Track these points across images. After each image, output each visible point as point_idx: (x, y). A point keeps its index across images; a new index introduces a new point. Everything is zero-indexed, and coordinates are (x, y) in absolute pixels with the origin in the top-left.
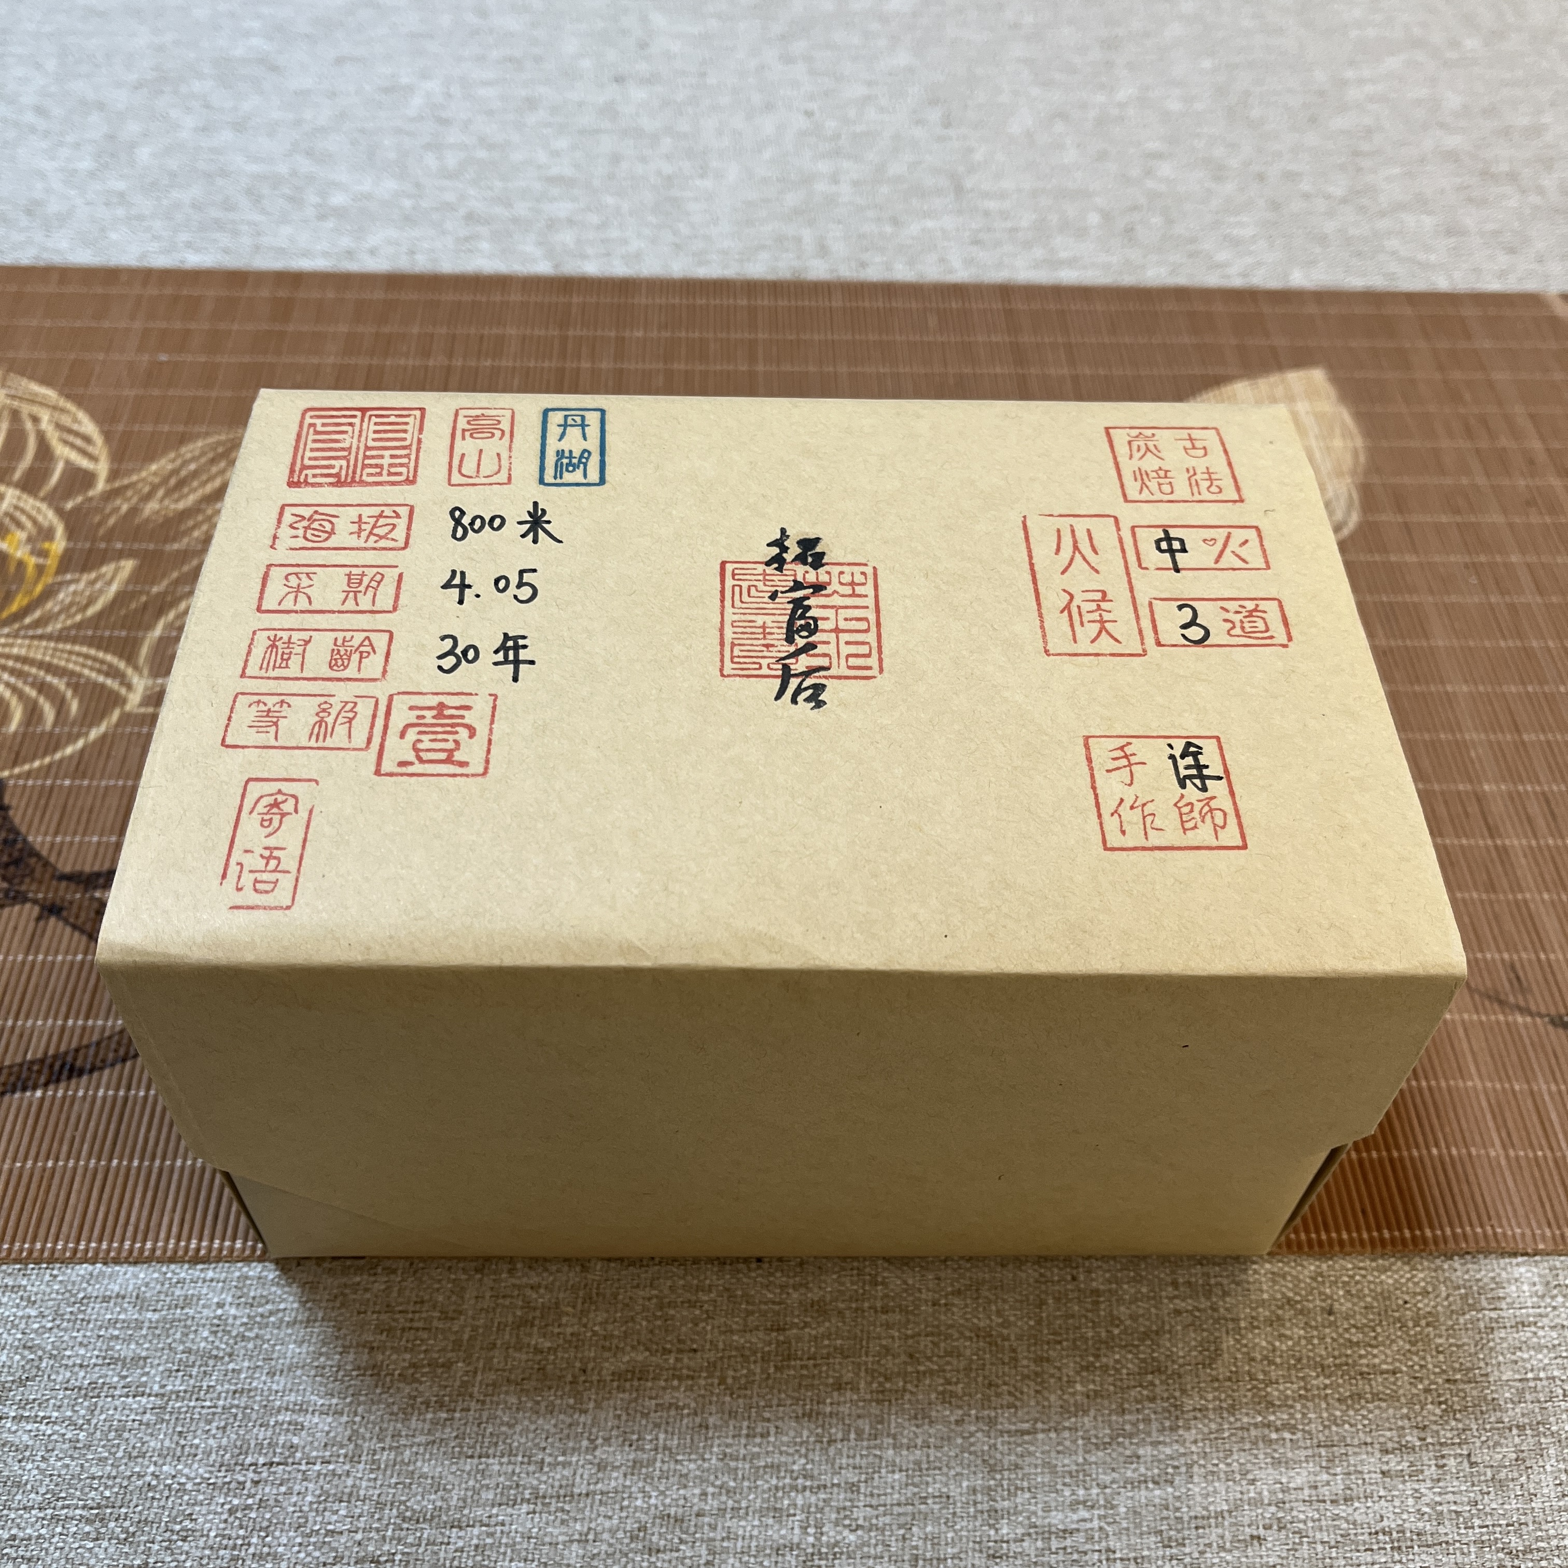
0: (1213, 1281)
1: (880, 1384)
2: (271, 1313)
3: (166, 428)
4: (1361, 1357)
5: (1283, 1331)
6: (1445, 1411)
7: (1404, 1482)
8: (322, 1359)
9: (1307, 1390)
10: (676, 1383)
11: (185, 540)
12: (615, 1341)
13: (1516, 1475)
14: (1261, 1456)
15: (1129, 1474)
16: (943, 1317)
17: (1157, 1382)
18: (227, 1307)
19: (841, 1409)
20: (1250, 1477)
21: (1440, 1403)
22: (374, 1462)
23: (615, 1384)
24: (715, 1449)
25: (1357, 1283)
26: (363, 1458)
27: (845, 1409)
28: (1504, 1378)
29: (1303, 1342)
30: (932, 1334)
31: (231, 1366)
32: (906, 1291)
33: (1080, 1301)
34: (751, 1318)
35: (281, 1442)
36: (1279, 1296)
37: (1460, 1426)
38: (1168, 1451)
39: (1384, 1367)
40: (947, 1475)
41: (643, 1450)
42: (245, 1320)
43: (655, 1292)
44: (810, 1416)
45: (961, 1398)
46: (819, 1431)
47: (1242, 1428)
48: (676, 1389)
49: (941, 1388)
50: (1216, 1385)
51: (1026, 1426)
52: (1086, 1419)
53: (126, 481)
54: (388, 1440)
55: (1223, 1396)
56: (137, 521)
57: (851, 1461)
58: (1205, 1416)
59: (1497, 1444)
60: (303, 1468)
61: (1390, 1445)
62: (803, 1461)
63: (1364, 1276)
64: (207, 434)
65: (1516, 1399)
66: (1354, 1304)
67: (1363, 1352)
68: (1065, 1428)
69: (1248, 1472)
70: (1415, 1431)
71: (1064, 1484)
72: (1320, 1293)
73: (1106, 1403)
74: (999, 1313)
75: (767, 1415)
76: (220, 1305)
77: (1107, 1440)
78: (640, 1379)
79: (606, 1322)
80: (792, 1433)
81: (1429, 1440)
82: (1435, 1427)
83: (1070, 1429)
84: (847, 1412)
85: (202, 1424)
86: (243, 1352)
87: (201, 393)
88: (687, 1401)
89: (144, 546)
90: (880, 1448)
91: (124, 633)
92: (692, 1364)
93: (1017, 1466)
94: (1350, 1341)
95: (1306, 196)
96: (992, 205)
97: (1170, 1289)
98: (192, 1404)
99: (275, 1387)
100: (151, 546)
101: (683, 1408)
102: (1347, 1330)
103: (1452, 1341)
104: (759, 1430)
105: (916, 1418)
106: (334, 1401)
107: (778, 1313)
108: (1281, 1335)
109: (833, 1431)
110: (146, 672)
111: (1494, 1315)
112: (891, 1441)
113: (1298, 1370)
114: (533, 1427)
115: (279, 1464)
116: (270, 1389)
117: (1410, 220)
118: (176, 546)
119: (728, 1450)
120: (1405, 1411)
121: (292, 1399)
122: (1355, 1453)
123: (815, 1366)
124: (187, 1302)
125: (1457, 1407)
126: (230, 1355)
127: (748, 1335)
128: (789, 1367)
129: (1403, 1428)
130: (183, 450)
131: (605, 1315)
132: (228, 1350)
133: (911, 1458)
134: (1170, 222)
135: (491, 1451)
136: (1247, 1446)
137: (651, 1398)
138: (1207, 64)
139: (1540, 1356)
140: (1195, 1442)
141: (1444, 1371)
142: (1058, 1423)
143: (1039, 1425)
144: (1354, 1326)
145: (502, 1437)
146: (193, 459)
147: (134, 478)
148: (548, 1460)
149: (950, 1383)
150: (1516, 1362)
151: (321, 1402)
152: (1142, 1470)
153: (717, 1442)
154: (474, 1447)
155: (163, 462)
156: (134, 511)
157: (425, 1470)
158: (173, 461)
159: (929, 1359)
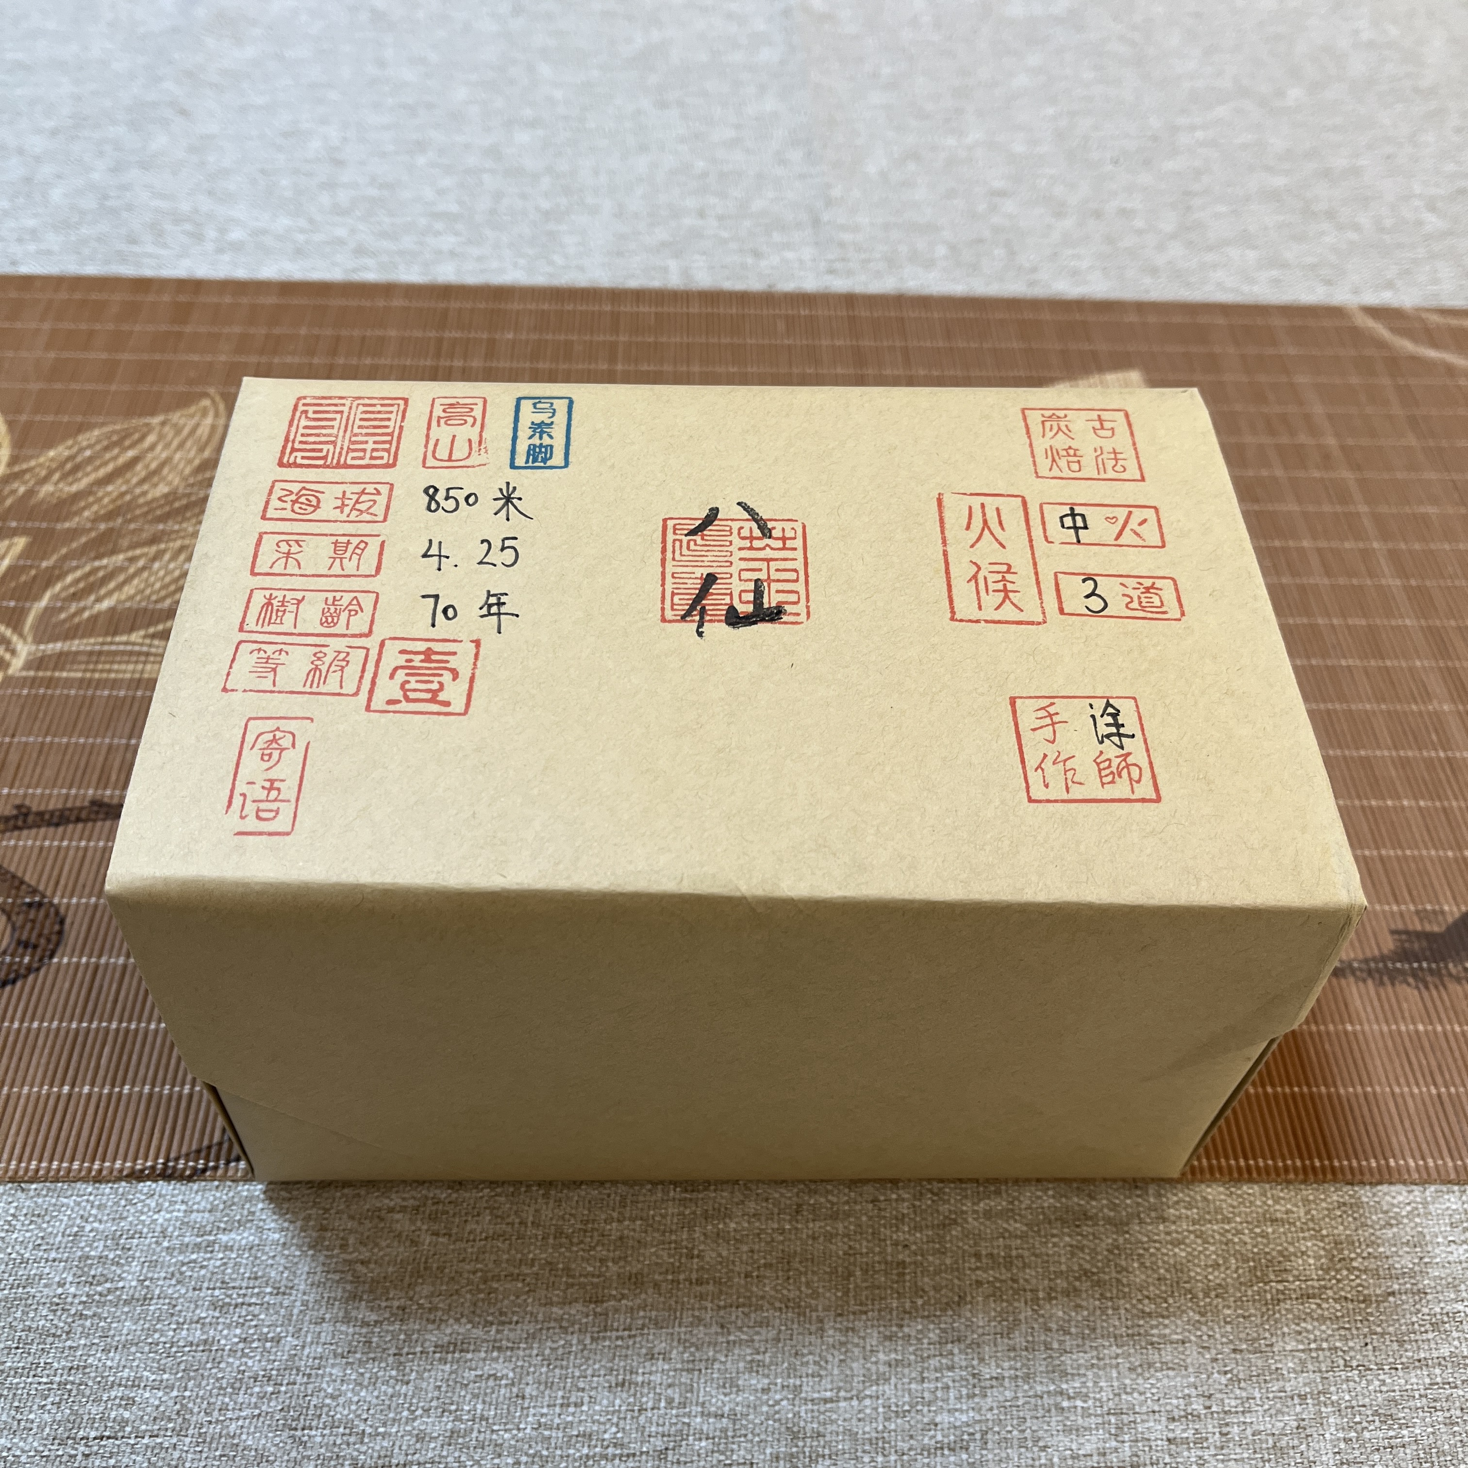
0: (1014, 1253)
1: (692, 1354)
2: (109, 1291)
3: (66, 419)
4: (1152, 1327)
5: (1079, 1301)
6: (1231, 1379)
7: (1189, 1448)
8: (157, 1336)
9: (1099, 1359)
10: (495, 1354)
11: (77, 519)
12: (440, 1313)
13: (1296, 1442)
14: (1053, 1424)
15: (926, 1440)
16: (755, 1289)
17: (956, 1351)
18: (67, 1286)
19: (652, 1378)
20: (1041, 1444)
21: (1226, 1373)
22: (200, 1434)
23: (438, 1355)
24: (530, 1419)
25: (1152, 1255)
26: (190, 1432)
27: (656, 1378)
28: (1288, 1348)
29: (1098, 1312)
30: (744, 1305)
31: (69, 1343)
32: (721, 1263)
33: (886, 1274)
34: (570, 1291)
35: (112, 1416)
36: (1076, 1268)
37: (1244, 1394)
38: (964, 1418)
39: (1175, 1337)
40: (752, 1441)
41: (461, 1420)
42: (84, 1299)
43: (479, 1266)
44: (623, 1385)
45: (768, 1367)
46: (631, 1400)
47: (1036, 1396)
48: (496, 1360)
49: (749, 1358)
50: (1012, 1354)
51: (828, 1394)
52: (886, 1387)
53: (25, 466)
54: (216, 1414)
55: (1019, 1365)
56: (33, 501)
57: (660, 1429)
58: (1002, 1385)
59: (1279, 1412)
60: (132, 1441)
61: (1176, 1413)
62: (614, 1429)
63: (1158, 1249)
64: (103, 424)
65: (1299, 1369)
66: (1148, 1277)
67: (1154, 1322)
68: (867, 1396)
69: (1039, 1439)
70: (1201, 1400)
71: (864, 1451)
72: (1116, 1265)
73: (906, 1371)
74: (808, 1285)
75: (581, 1385)
76: (61, 1285)
77: (907, 1408)
78: (462, 1351)
79: (432, 1294)
80: (605, 1402)
81: (1214, 1409)
82: (1219, 1396)
83: (871, 1397)
84: (659, 1381)
85: (37, 1400)
86: (80, 1329)
87: (100, 387)
88: (505, 1372)
89: (37, 524)
90: (689, 1415)
91: (12, 604)
92: (512, 1335)
93: (819, 1435)
94: (1143, 1312)
95: (1140, 232)
96: (847, 237)
97: (973, 1260)
98: (30, 1380)
99: (109, 1363)
100: (44, 525)
101: (502, 1378)
102: (1139, 1301)
103: (1240, 1312)
104: (573, 1399)
105: (724, 1387)
106: (165, 1376)
107: (595, 1286)
108: (1078, 1306)
109: (644, 1399)
110: (30, 639)
111: (1280, 1287)
112: (700, 1409)
113: (1092, 1340)
114: (356, 1399)
115: (109, 1438)
116: (104, 1365)
117: (1234, 253)
118: (67, 525)
119: (543, 1420)
120: (1192, 1379)
121: (125, 1375)
122: (1143, 1421)
123: (630, 1337)
124: (29, 1282)
125: (1241, 1376)
126: (68, 1333)
127: (567, 1308)
128: (604, 1338)
129: (1189, 1396)
130: (80, 438)
131: (432, 1289)
132: (66, 1328)
133: (719, 1426)
134: (1012, 254)
135: (314, 1423)
136: (1041, 1413)
137: (470, 1369)
138: (1051, 111)
139: (1324, 1328)
140: (991, 1409)
141: (1231, 1341)
142: (860, 1392)
143: (842, 1394)
144: (1148, 1297)
145: (325, 1409)
146: (89, 447)
147: (33, 463)
148: (368, 1430)
149: (758, 1353)
150: (1300, 1333)
151: (153, 1377)
152: (939, 1438)
153: (532, 1411)
154: (298, 1419)
155: (60, 448)
156: (30, 493)
157: (249, 1443)
158: (70, 448)
159: (740, 1329)
